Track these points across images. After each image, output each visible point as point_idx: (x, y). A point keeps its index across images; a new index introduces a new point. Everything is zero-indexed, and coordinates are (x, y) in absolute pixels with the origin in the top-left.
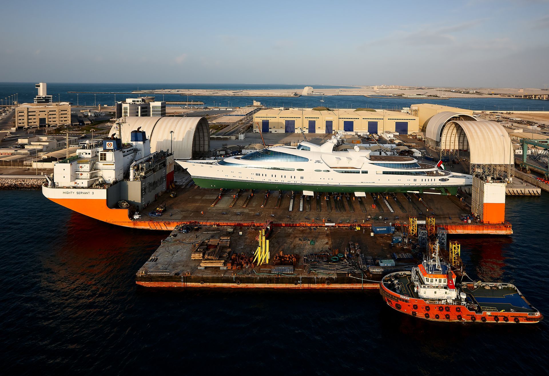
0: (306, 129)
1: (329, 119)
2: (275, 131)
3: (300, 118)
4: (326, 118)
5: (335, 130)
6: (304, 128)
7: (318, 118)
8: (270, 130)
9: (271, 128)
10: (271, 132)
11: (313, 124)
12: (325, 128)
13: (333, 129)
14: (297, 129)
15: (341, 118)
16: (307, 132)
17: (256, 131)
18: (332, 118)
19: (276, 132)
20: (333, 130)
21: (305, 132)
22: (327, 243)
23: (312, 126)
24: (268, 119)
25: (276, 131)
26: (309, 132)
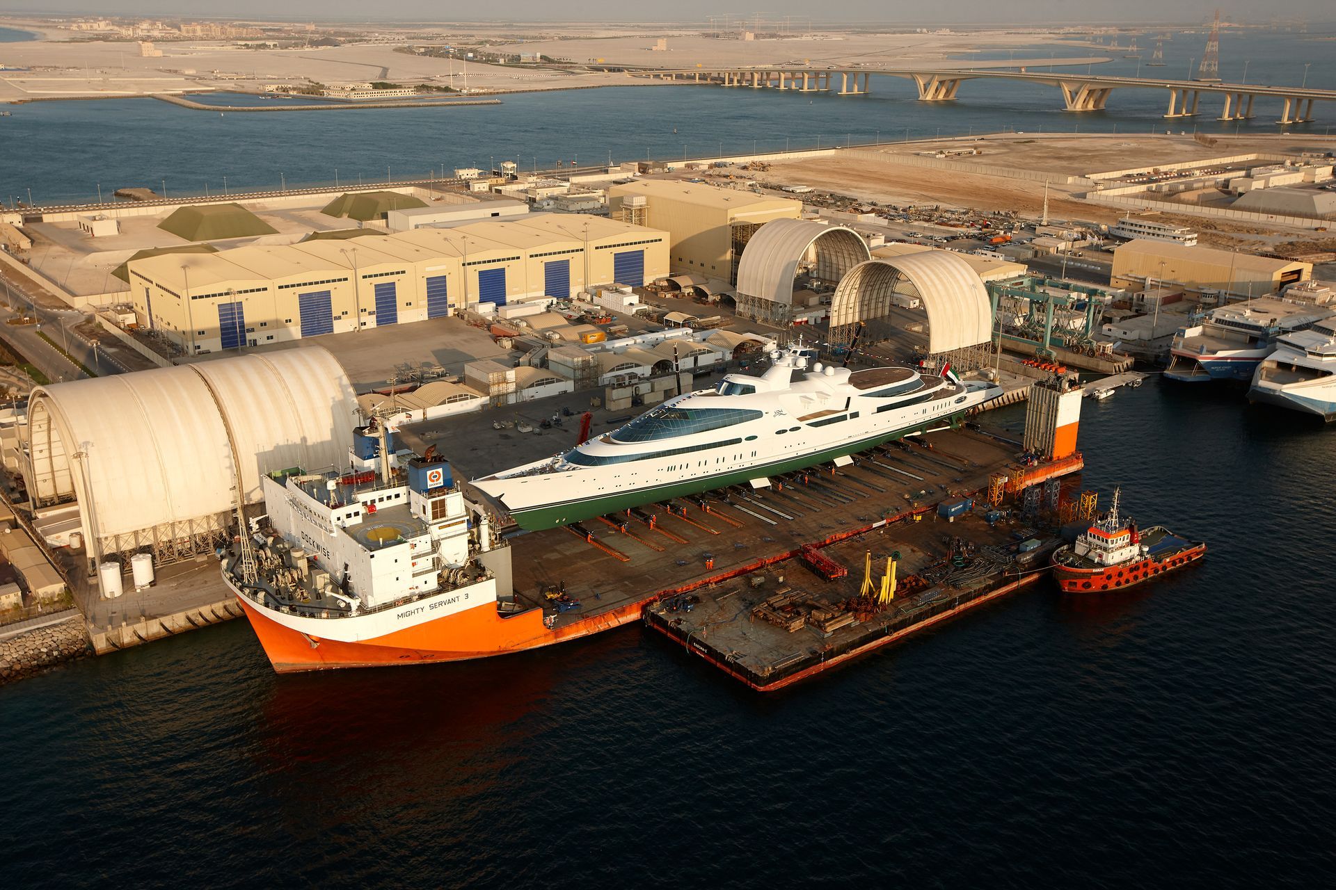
0: (370, 313)
1: (435, 270)
2: (268, 338)
3: (346, 279)
4: (428, 269)
5: (454, 305)
6: (362, 311)
7: (403, 272)
8: (249, 336)
9: (253, 330)
10: (255, 344)
11: (387, 294)
12: (425, 302)
13: (450, 300)
14: (339, 318)
15: (469, 264)
16: (371, 322)
17: (199, 347)
18: (443, 267)
19: (270, 341)
20: (450, 306)
21: (365, 324)
22: (913, 551)
23: (386, 302)
24: (239, 298)
25: (272, 337)
26: (379, 322)
